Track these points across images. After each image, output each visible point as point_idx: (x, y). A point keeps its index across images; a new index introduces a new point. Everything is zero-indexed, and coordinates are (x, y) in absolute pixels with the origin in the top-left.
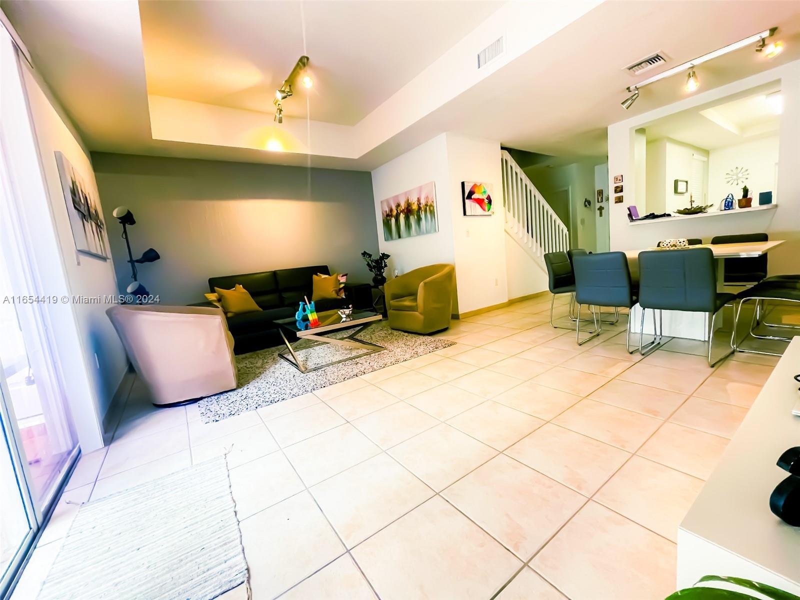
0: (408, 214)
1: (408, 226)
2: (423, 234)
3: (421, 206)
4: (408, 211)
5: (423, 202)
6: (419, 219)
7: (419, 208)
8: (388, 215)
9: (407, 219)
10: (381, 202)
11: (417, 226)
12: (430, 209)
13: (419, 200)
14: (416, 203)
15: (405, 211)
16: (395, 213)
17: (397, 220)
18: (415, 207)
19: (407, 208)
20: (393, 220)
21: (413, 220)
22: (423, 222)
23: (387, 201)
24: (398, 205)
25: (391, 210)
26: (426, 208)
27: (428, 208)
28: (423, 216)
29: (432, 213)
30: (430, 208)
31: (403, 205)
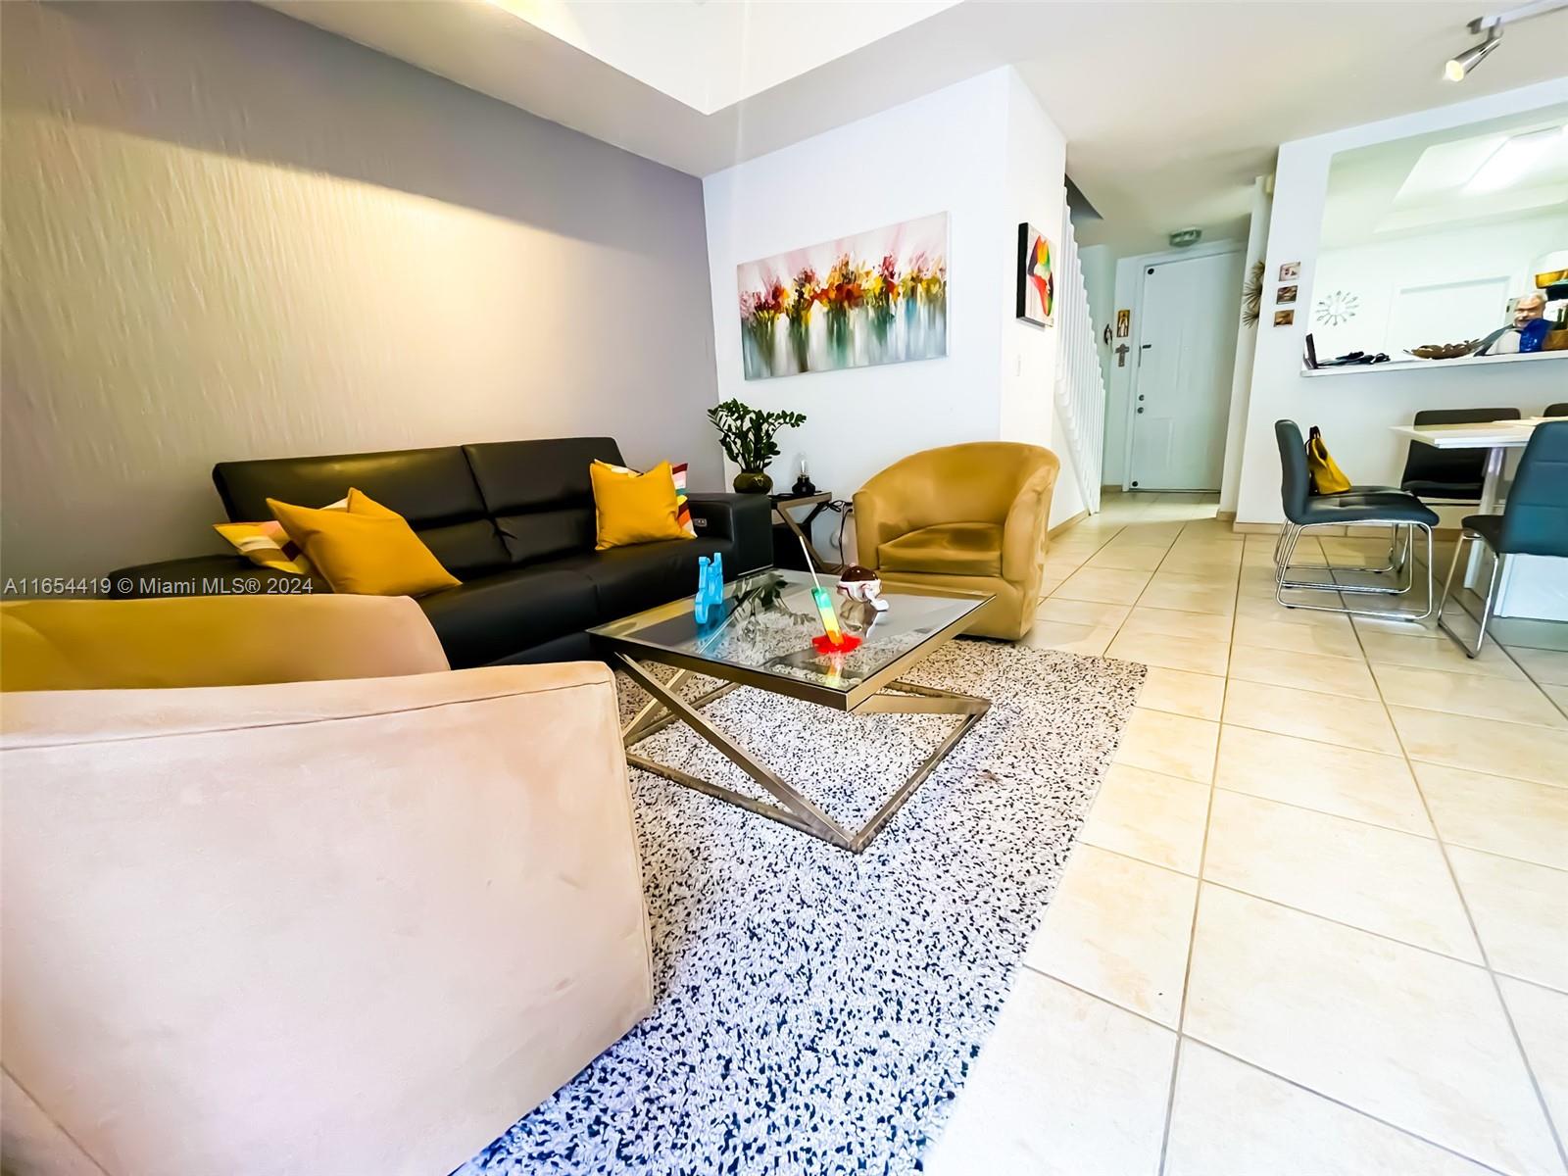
0: (842, 306)
1: (839, 336)
2: (896, 360)
3: (896, 281)
4: (844, 295)
5: (903, 270)
6: (884, 319)
7: (888, 287)
8: (760, 307)
9: (837, 314)
10: (739, 267)
11: (874, 339)
12: (930, 291)
13: (887, 264)
14: (875, 274)
15: (833, 295)
16: (790, 298)
17: (797, 319)
18: (871, 284)
19: (839, 288)
20: (782, 322)
21: (858, 320)
22: (898, 328)
23: (764, 265)
24: (807, 278)
25: (777, 292)
26: (913, 290)
27: (920, 289)
28: (898, 307)
29: (937, 303)
30: (928, 290)
31: (824, 278)
